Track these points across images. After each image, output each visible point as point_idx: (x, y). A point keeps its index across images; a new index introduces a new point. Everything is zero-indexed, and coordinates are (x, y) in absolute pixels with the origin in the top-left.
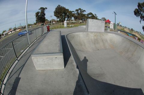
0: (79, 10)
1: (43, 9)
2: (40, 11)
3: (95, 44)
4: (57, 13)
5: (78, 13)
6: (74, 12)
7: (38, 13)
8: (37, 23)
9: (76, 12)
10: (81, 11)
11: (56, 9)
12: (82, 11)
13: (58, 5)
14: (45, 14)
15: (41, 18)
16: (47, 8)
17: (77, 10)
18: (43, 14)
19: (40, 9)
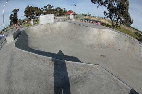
0: (48, 6)
1: (16, 11)
2: (13, 13)
3: (44, 32)
4: (26, 13)
5: (46, 9)
6: (43, 8)
7: (12, 15)
8: (11, 25)
9: (45, 9)
10: (49, 7)
11: (26, 9)
12: (51, 6)
13: (27, 6)
14: (17, 15)
15: (14, 19)
16: (18, 10)
17: (46, 7)
18: (16, 15)
19: (13, 12)
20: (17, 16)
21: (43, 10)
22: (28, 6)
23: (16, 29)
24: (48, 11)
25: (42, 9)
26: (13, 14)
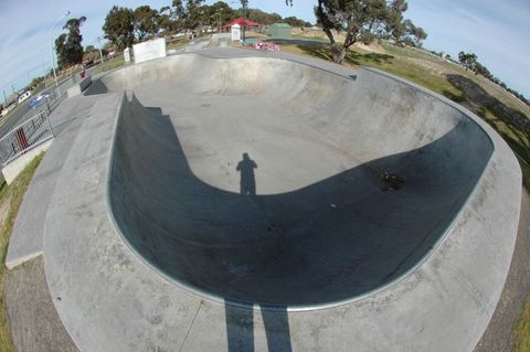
1: (75, 23)
2: (67, 31)
3: (142, 79)
4: (110, 29)
5: (180, 9)
6: (168, 8)
7: (62, 38)
8: (60, 69)
9: (174, 9)
11: (108, 18)
13: (112, 7)
14: (81, 36)
15: (72, 50)
16: (84, 18)
17: (177, 3)
18: (76, 37)
19: (66, 26)
20: (80, 38)
21: (167, 12)
22: (115, 8)
23: (83, 76)
24: (185, 16)
25: (163, 9)
26: (65, 35)
